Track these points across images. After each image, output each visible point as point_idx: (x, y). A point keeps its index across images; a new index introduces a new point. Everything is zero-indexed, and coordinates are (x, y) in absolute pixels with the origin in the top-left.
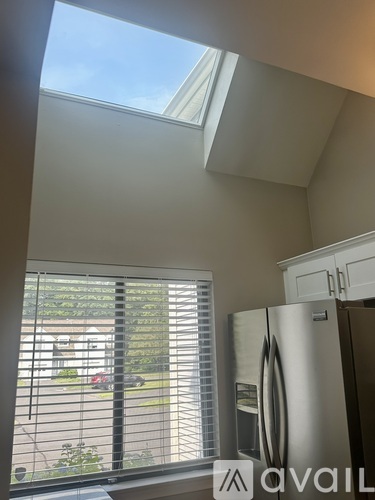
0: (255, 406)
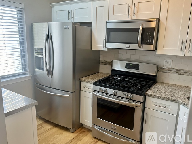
0: (43, 55)
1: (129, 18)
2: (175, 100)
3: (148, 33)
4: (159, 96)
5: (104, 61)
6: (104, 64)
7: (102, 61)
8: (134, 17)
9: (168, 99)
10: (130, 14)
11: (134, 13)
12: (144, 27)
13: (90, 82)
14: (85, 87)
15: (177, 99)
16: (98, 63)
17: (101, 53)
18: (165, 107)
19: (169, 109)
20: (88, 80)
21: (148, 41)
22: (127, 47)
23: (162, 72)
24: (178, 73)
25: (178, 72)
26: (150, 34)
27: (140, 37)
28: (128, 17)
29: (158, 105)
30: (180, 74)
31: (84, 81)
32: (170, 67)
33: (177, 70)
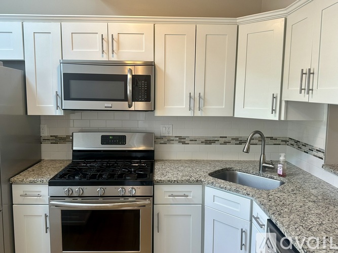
1: (105, 58)
2: (197, 181)
3: (142, 83)
4: (175, 181)
5: (51, 136)
6: (51, 143)
7: (47, 136)
8: (113, 57)
9: (189, 182)
10: (106, 52)
11: (113, 51)
12: (133, 74)
13: (39, 182)
14: (26, 195)
15: (199, 179)
16: (39, 140)
17: (42, 122)
18: (185, 196)
19: (191, 196)
20: (31, 179)
21: (142, 96)
22: (108, 107)
23: (160, 143)
24: (181, 142)
25: (182, 140)
26: (144, 85)
27: (130, 90)
28: (103, 56)
29: (174, 194)
30: (184, 143)
31: (22, 182)
32: (171, 135)
33: (180, 138)
